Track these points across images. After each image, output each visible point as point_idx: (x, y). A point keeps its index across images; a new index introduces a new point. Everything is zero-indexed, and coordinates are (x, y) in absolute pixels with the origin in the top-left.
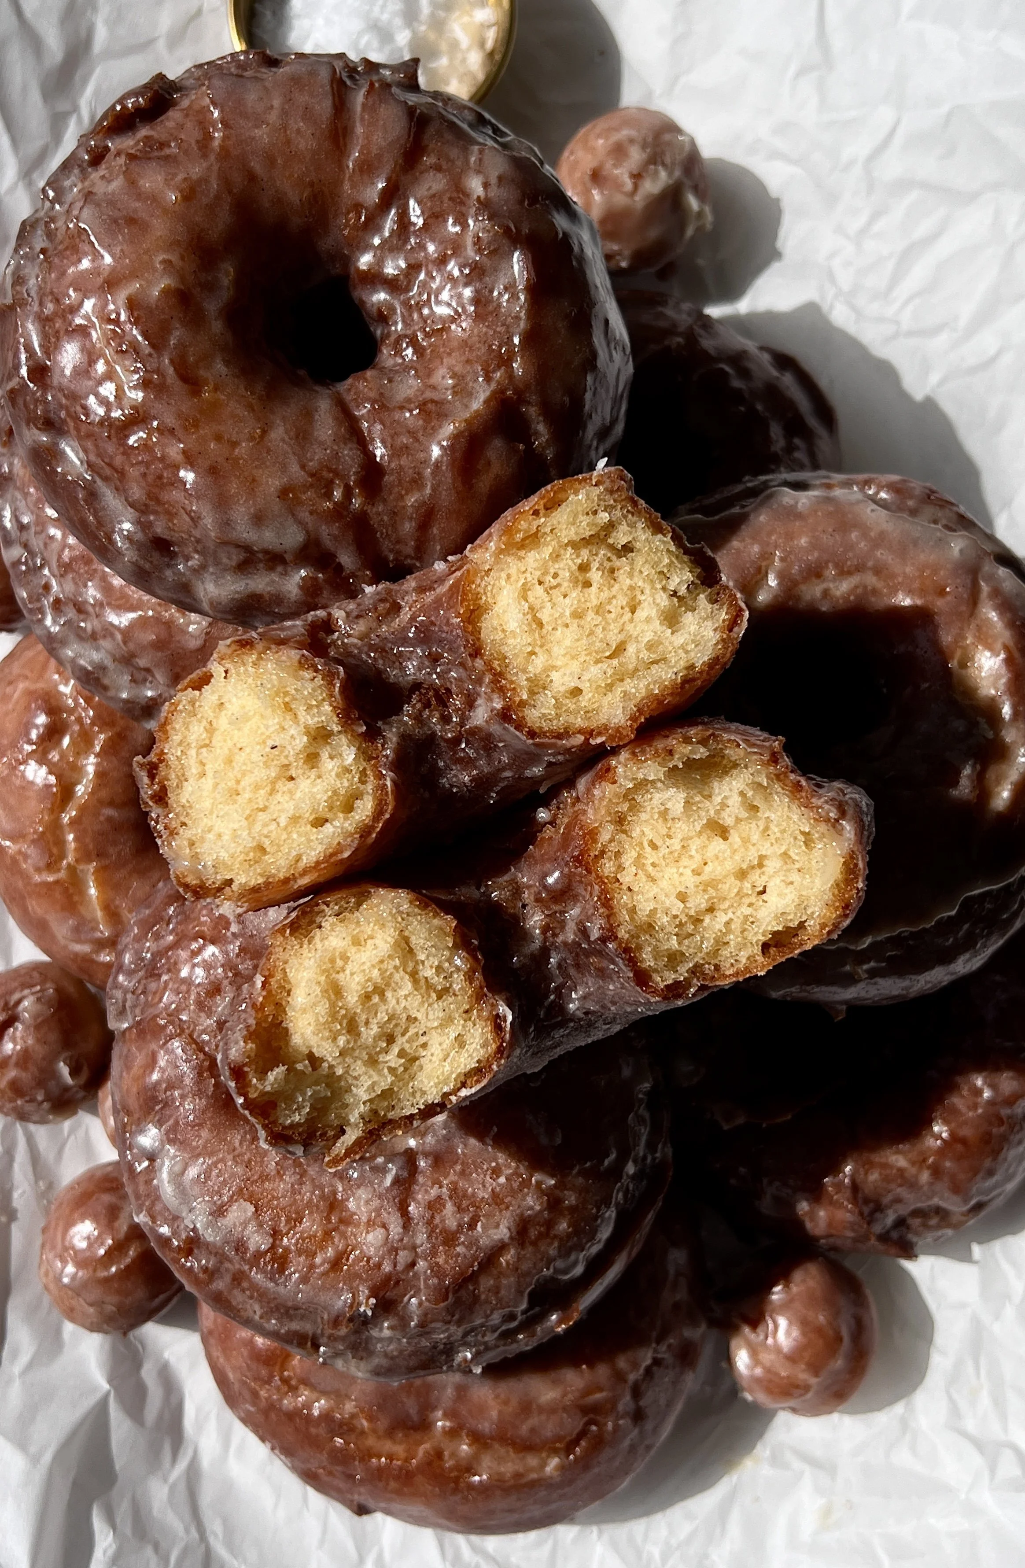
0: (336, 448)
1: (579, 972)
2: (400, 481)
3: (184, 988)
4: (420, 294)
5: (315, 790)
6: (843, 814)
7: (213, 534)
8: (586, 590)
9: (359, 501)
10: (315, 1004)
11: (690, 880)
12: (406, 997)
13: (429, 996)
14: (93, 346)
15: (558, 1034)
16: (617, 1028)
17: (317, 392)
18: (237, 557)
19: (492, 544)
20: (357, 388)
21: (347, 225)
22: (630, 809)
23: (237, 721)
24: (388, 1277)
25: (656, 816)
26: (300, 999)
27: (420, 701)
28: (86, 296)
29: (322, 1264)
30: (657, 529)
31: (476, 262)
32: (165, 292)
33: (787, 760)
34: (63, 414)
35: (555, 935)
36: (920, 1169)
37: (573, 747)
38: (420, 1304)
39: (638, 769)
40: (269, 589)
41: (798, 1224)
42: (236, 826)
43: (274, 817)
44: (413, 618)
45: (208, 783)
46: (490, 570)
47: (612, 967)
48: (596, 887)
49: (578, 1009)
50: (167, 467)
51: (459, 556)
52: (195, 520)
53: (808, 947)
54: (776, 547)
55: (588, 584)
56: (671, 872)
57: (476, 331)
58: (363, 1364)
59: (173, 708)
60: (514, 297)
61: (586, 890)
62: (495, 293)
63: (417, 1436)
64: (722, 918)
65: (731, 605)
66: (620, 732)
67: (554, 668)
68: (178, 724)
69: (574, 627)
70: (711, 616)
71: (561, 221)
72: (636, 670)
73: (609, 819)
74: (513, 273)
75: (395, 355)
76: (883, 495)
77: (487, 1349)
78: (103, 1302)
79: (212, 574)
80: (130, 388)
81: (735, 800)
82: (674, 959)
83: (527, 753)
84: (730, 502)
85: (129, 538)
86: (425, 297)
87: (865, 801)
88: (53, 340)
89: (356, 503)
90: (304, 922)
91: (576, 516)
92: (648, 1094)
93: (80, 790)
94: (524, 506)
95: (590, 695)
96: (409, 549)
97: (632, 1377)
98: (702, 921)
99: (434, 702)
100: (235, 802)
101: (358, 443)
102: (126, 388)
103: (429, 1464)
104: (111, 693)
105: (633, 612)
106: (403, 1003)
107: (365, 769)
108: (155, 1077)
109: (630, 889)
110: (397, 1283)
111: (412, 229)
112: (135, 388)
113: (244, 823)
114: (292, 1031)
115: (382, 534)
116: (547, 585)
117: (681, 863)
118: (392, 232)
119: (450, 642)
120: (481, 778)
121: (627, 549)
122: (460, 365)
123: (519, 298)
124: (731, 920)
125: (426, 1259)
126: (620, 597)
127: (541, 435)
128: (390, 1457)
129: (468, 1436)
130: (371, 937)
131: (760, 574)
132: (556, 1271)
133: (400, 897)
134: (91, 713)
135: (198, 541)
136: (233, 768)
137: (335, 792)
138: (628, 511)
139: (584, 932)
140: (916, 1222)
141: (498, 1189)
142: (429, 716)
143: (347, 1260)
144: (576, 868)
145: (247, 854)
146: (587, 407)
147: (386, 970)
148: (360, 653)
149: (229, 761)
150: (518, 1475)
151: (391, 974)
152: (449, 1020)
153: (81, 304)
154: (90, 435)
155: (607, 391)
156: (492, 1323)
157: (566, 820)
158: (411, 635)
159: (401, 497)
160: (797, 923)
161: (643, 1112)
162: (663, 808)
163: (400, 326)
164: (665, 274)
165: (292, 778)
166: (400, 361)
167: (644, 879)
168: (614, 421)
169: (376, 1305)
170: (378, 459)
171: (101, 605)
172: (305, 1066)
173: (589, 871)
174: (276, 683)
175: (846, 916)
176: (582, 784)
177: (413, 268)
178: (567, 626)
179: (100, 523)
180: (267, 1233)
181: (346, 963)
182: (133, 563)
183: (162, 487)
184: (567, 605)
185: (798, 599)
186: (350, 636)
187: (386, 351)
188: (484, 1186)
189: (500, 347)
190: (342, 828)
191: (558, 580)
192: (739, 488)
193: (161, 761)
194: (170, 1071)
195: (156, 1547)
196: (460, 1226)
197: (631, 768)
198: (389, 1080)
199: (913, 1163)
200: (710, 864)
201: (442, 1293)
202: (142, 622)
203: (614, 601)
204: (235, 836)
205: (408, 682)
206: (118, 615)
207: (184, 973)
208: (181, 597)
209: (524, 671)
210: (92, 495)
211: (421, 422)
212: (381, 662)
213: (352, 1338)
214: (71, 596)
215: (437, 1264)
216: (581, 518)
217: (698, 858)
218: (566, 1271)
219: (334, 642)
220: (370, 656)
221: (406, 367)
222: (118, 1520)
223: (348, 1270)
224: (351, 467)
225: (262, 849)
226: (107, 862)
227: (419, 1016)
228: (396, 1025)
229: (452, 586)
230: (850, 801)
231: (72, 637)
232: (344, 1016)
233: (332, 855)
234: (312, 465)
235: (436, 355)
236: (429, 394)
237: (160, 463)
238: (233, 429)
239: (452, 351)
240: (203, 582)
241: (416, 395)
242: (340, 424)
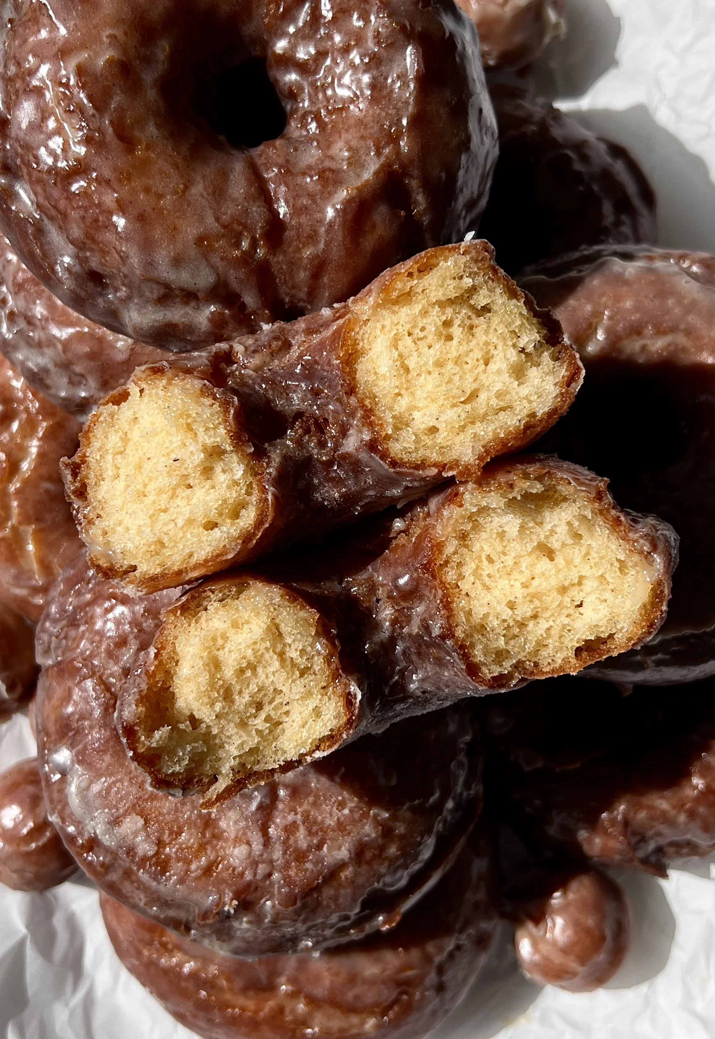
0: (246, 204)
1: (420, 659)
2: (298, 236)
3: (97, 638)
4: (326, 77)
5: (208, 498)
6: (654, 548)
7: (138, 272)
8: (448, 343)
9: (263, 251)
10: (197, 675)
11: (519, 592)
12: (274, 673)
13: (293, 673)
14: (47, 104)
15: (399, 707)
16: (448, 704)
17: (233, 155)
18: (157, 292)
19: (371, 299)
20: (267, 154)
21: (267, 14)
22: (473, 529)
23: (146, 435)
24: (249, 884)
25: (494, 536)
26: (185, 670)
27: (301, 427)
28: (42, 62)
29: (196, 870)
30: (513, 295)
31: (375, 53)
32: (110, 62)
33: (609, 498)
34: (18, 161)
35: (402, 628)
36: (679, 812)
37: (428, 477)
38: (274, 906)
39: (483, 497)
40: (183, 320)
41: (578, 847)
42: (141, 523)
43: (173, 517)
44: (300, 357)
45: (120, 485)
46: (368, 320)
47: (448, 658)
48: (440, 591)
49: (417, 688)
50: (102, 212)
51: (343, 303)
52: (124, 259)
53: (615, 654)
54: (606, 308)
55: (450, 338)
56: (503, 583)
57: (370, 112)
58: (225, 945)
59: (95, 419)
60: (405, 85)
61: (430, 592)
62: (389, 81)
63: (265, 995)
64: (543, 625)
65: (570, 364)
66: (469, 470)
67: (416, 408)
68: (98, 431)
69: (435, 375)
70: (552, 372)
71: (448, 23)
72: (486, 414)
73: (454, 535)
74: (406, 65)
75: (301, 128)
76: (695, 269)
77: (325, 939)
79: (136, 304)
80: (74, 143)
81: (562, 529)
82: (501, 655)
83: (388, 478)
84: (568, 266)
85: (68, 270)
86: (329, 80)
87: (672, 535)
88: (13, 97)
89: (260, 252)
90: (192, 605)
91: (444, 279)
92: (468, 744)
93: (25, 466)
94: (400, 268)
95: (445, 434)
96: (302, 295)
97: (438, 959)
98: (526, 625)
99: (313, 428)
100: (142, 502)
101: (265, 201)
102: (71, 143)
103: (273, 1017)
104: (53, 391)
105: (486, 364)
106: (272, 678)
107: (251, 483)
108: (70, 709)
109: (467, 595)
110: (256, 889)
111: (322, 21)
112: (79, 143)
113: (148, 521)
114: (177, 695)
115: (280, 280)
116: (415, 336)
117: (512, 577)
118: (306, 23)
119: (330, 380)
120: (349, 495)
121: (486, 309)
122: (356, 140)
123: (409, 86)
124: (551, 627)
125: (281, 872)
126: (476, 350)
127: (420, 204)
128: (243, 1009)
129: (305, 998)
130: (248, 622)
131: (591, 329)
132: (385, 884)
133: (273, 592)
134: (37, 405)
135: (126, 276)
136: (142, 473)
137: (225, 501)
138: (489, 278)
139: (427, 628)
140: (671, 850)
141: (342, 819)
142: (308, 442)
143: (217, 868)
144: (424, 573)
145: (150, 546)
146: (460, 183)
147: (258, 651)
148: (254, 383)
149: (139, 467)
150: (342, 1030)
151: (263, 654)
152: (309, 694)
153: (37, 69)
154: (40, 181)
155: (477, 169)
156: (330, 922)
157: (418, 531)
158: (298, 371)
159: (299, 250)
160: (607, 635)
161: (462, 757)
162: (501, 530)
163: (306, 104)
164: (523, 72)
165: (190, 486)
166: (305, 133)
167: (480, 587)
168: (480, 195)
169: (238, 906)
170: (281, 217)
171: (47, 320)
172: (187, 726)
173: (434, 577)
174: (180, 406)
175: (650, 633)
176: (433, 503)
177: (321, 55)
178: (430, 373)
179: (45, 255)
180: (153, 842)
181: (226, 642)
182: (71, 290)
183: (98, 229)
184: (431, 355)
185: (620, 351)
186: (246, 368)
187: (293, 124)
188: (331, 815)
189: (390, 127)
190: (228, 533)
191: (425, 333)
192: (576, 255)
193: (84, 462)
194: (82, 705)
196: (310, 847)
197: (476, 497)
198: (256, 741)
199: (674, 807)
200: (537, 579)
201: (291, 900)
202: (79, 336)
203: (471, 354)
204: (140, 532)
205: (292, 411)
206: (60, 329)
207: (99, 625)
208: (109, 320)
209: (391, 409)
210: (40, 231)
211: (319, 187)
212: (271, 392)
213: (218, 926)
214: (22, 310)
215: (290, 876)
216: (449, 282)
217: (527, 574)
218: (392, 885)
219: (233, 372)
220: (262, 387)
221: (310, 139)
223: (217, 875)
224: (258, 222)
225: (161, 543)
226: (44, 525)
227: (284, 689)
228: (265, 695)
229: (335, 332)
230: (661, 537)
231: (22, 344)
232: (222, 686)
233: (218, 556)
234: (225, 218)
235: (336, 130)
236: (328, 164)
237: (97, 208)
238: (160, 184)
239: (349, 127)
240: (128, 311)
241: (316, 164)
242: (250, 184)
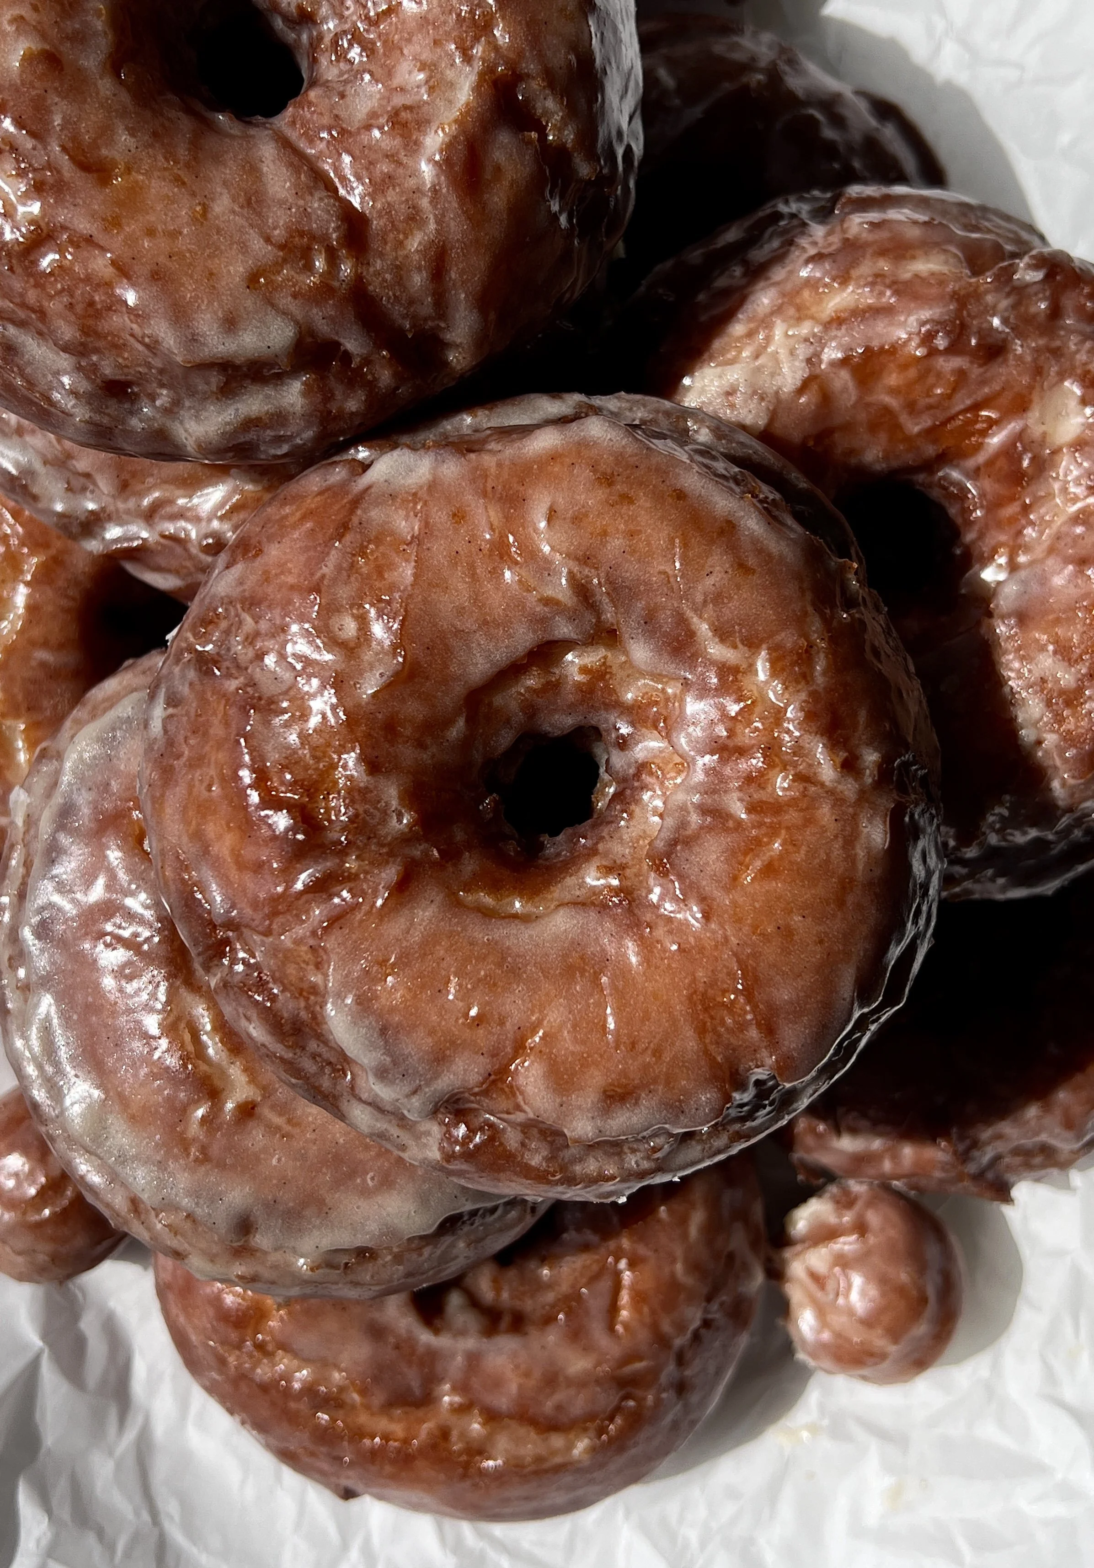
0: (301, 202)
2: (393, 223)
7: (180, 359)
9: (349, 266)
17: (253, 137)
18: (216, 379)
20: (303, 118)
32: (28, 59)
40: (266, 408)
50: (97, 287)
52: (152, 346)
63: (420, 1413)
75: (337, 60)
78: (34, 1251)
79: (190, 408)
80: (19, 200)
85: (73, 392)
89: (346, 268)
96: (426, 307)
97: (678, 1342)
101: (327, 191)
102: (14, 201)
103: (434, 1446)
104: (43, 505)
112: (26, 197)
115: (388, 298)
122: (428, 50)
127: (553, 113)
128: (386, 1438)
129: (481, 1414)
134: (20, 530)
135: (161, 371)
140: (1016, 1161)
150: (540, 1459)
159: (400, 244)
163: (332, 23)
166: (347, 67)
170: (358, 208)
179: (31, 384)
182: (87, 422)
183: (98, 315)
187: (322, 60)
189: (473, 12)
195: (100, 1534)
208: (156, 447)
210: (10, 350)
211: (398, 139)
221: (357, 73)
222: (55, 1502)
224: (328, 222)
226: (41, 717)
234: (278, 234)
235: (391, 47)
236: (399, 100)
237: (87, 285)
238: (166, 214)
239: (411, 34)
240: (181, 423)
241: (380, 106)
242: (297, 171)
